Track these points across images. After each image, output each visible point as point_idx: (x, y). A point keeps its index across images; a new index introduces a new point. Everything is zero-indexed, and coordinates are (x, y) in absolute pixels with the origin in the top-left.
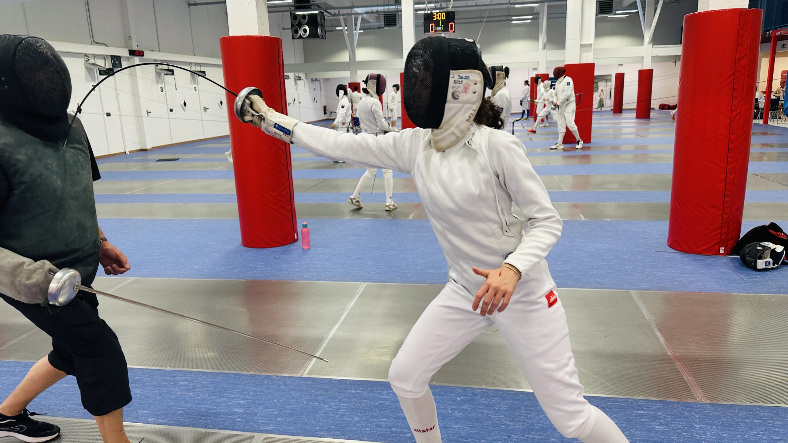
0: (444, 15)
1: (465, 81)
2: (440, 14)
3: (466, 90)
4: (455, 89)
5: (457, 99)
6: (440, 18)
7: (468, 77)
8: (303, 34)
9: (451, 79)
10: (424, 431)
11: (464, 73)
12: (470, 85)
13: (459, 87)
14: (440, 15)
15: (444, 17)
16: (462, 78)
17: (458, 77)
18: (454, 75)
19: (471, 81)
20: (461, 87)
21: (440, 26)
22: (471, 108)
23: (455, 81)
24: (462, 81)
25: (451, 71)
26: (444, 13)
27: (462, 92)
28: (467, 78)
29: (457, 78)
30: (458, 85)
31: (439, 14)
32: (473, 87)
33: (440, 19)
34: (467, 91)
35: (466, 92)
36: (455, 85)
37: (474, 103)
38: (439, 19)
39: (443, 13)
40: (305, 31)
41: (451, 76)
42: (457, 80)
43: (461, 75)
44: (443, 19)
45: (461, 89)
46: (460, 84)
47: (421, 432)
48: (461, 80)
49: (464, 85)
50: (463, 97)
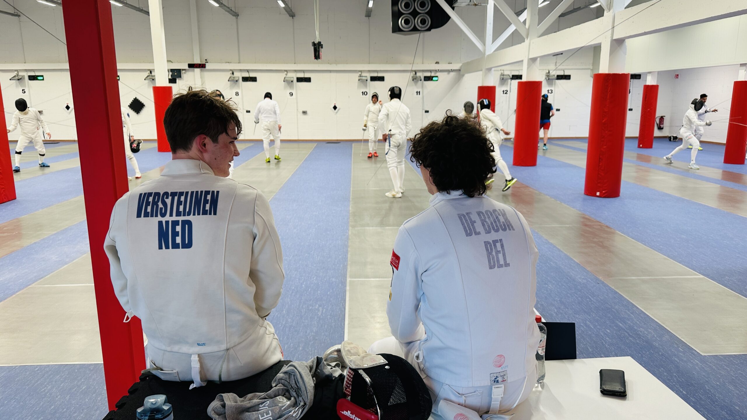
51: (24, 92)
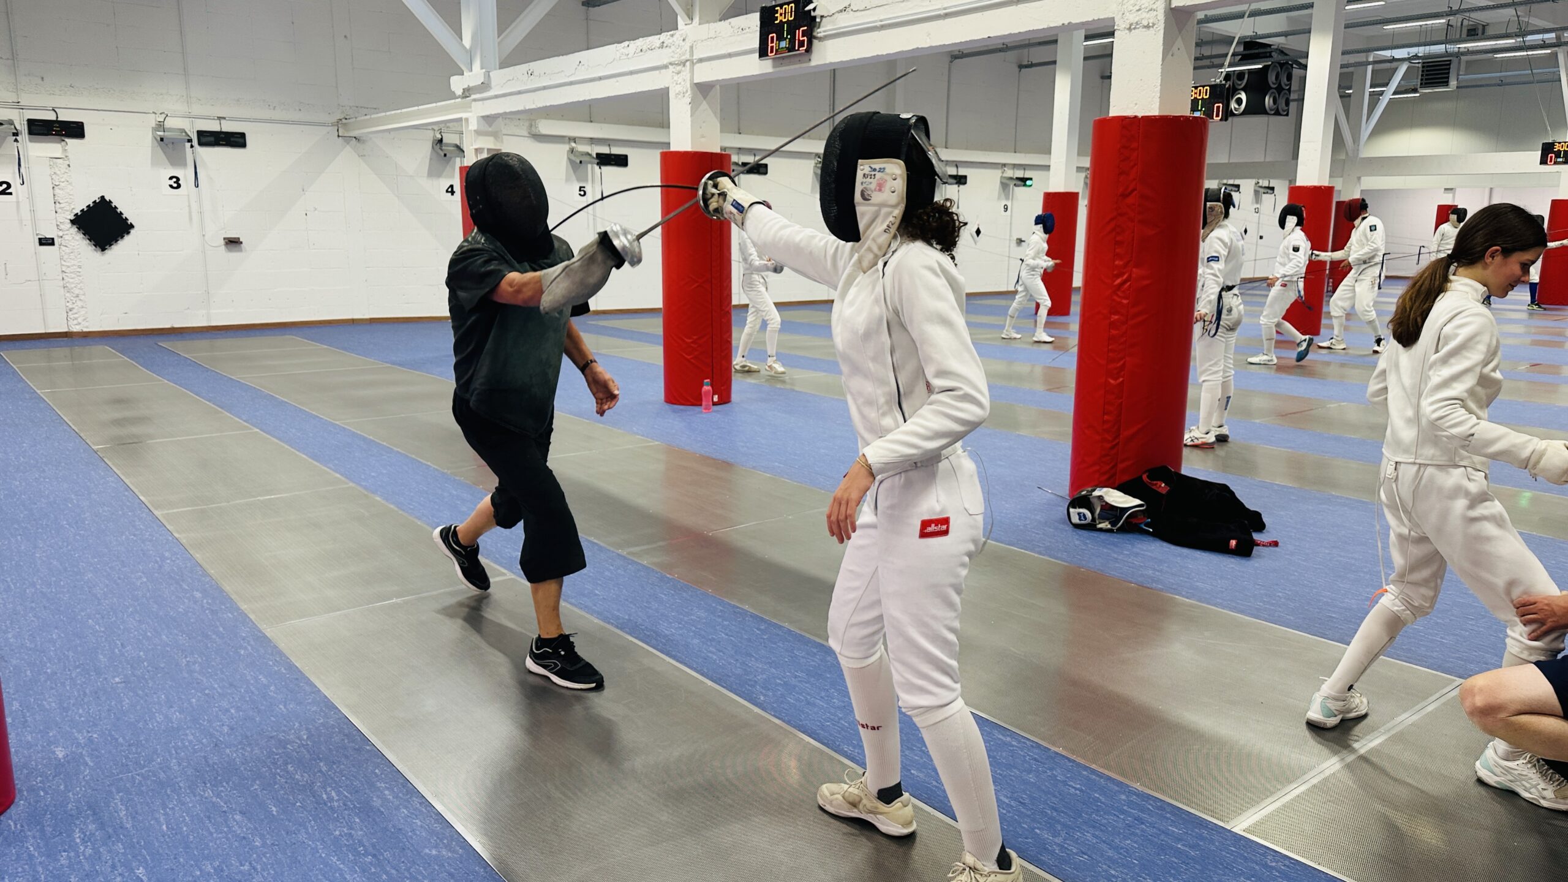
0: (1207, 90)
1: (878, 175)
2: (1201, 88)
3: (880, 187)
4: (865, 185)
5: (869, 200)
6: (1200, 95)
7: (884, 169)
8: (1235, 108)
9: (859, 171)
10: (873, 728)
11: (877, 163)
12: (886, 180)
13: (871, 183)
14: (1200, 90)
15: (1206, 95)
16: (875, 170)
17: (870, 169)
18: (864, 167)
19: (887, 174)
20: (873, 184)
21: (1198, 111)
22: (891, 213)
23: (864, 175)
24: (875, 175)
25: (860, 161)
26: (1208, 88)
27: (875, 190)
28: (881, 170)
29: (867, 170)
30: (868, 180)
31: (1199, 88)
32: (890, 184)
33: (1201, 97)
34: (883, 189)
35: (880, 190)
36: (864, 180)
37: (895, 206)
38: (1198, 98)
39: (1205, 88)
40: (1239, 101)
41: (859, 168)
42: (867, 173)
43: (874, 166)
44: (1205, 97)
45: (873, 186)
46: (872, 180)
47: (869, 728)
48: (873, 173)
49: (878, 180)
50: (877, 198)
51: (582, 193)
